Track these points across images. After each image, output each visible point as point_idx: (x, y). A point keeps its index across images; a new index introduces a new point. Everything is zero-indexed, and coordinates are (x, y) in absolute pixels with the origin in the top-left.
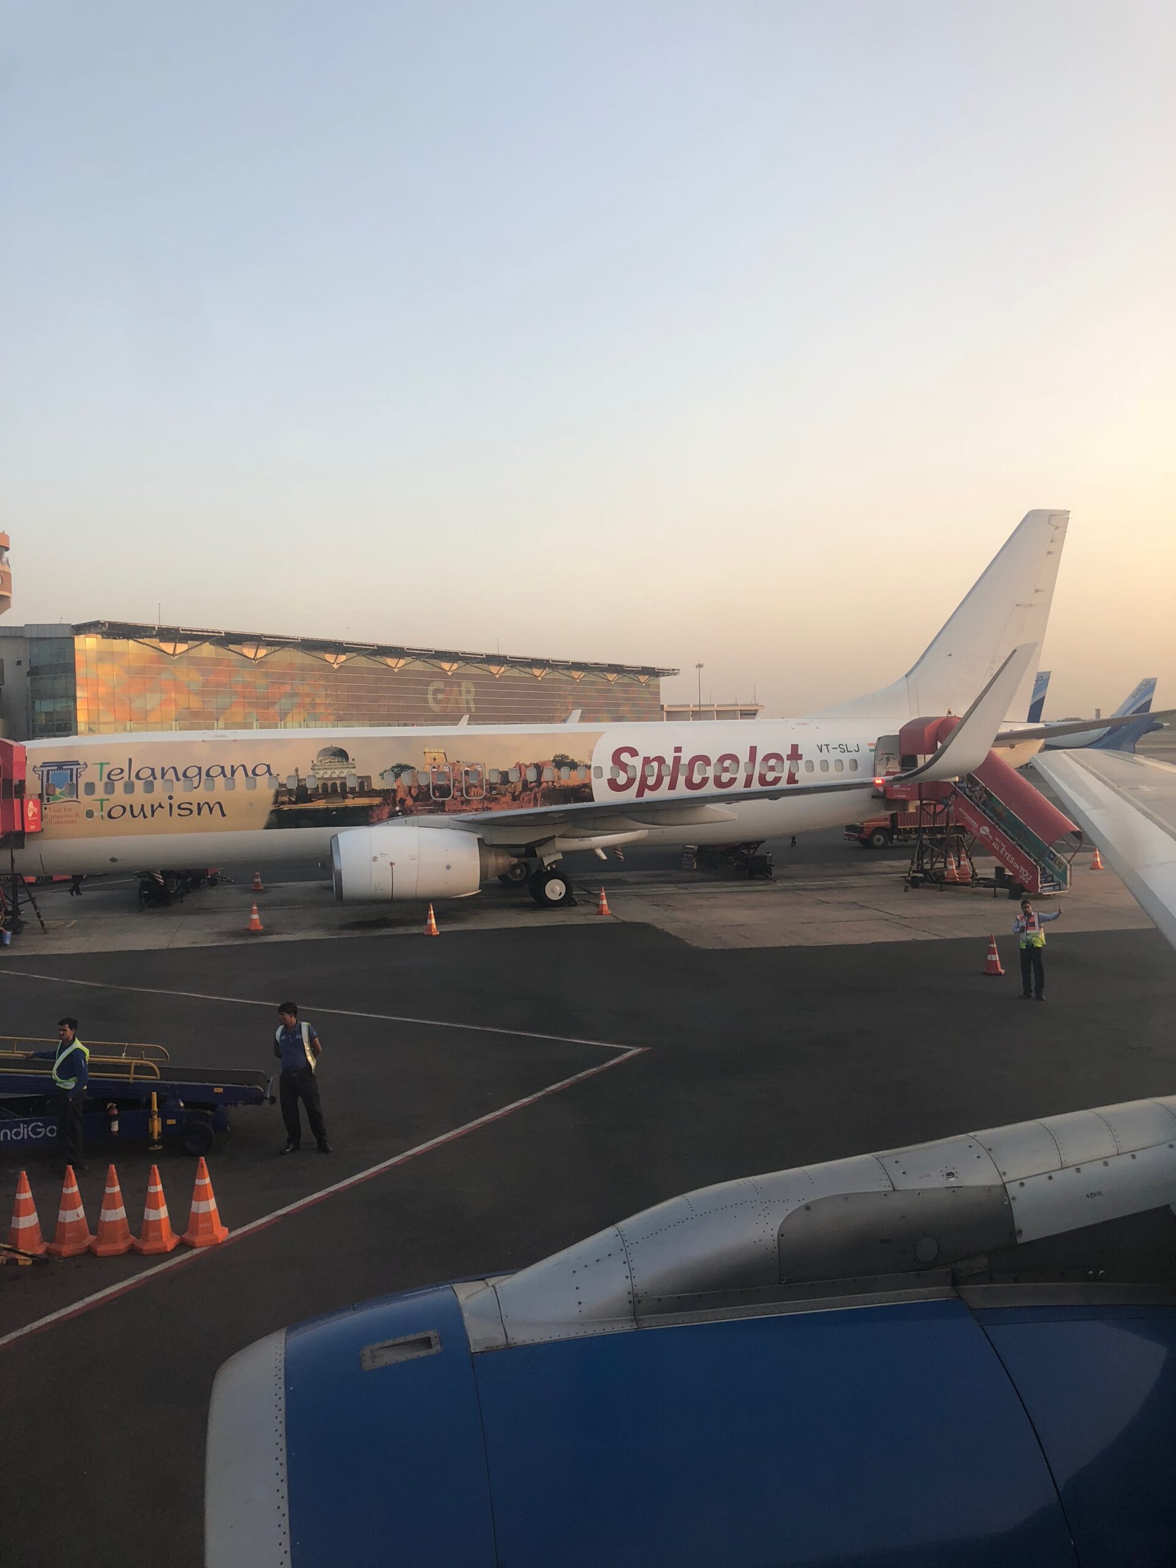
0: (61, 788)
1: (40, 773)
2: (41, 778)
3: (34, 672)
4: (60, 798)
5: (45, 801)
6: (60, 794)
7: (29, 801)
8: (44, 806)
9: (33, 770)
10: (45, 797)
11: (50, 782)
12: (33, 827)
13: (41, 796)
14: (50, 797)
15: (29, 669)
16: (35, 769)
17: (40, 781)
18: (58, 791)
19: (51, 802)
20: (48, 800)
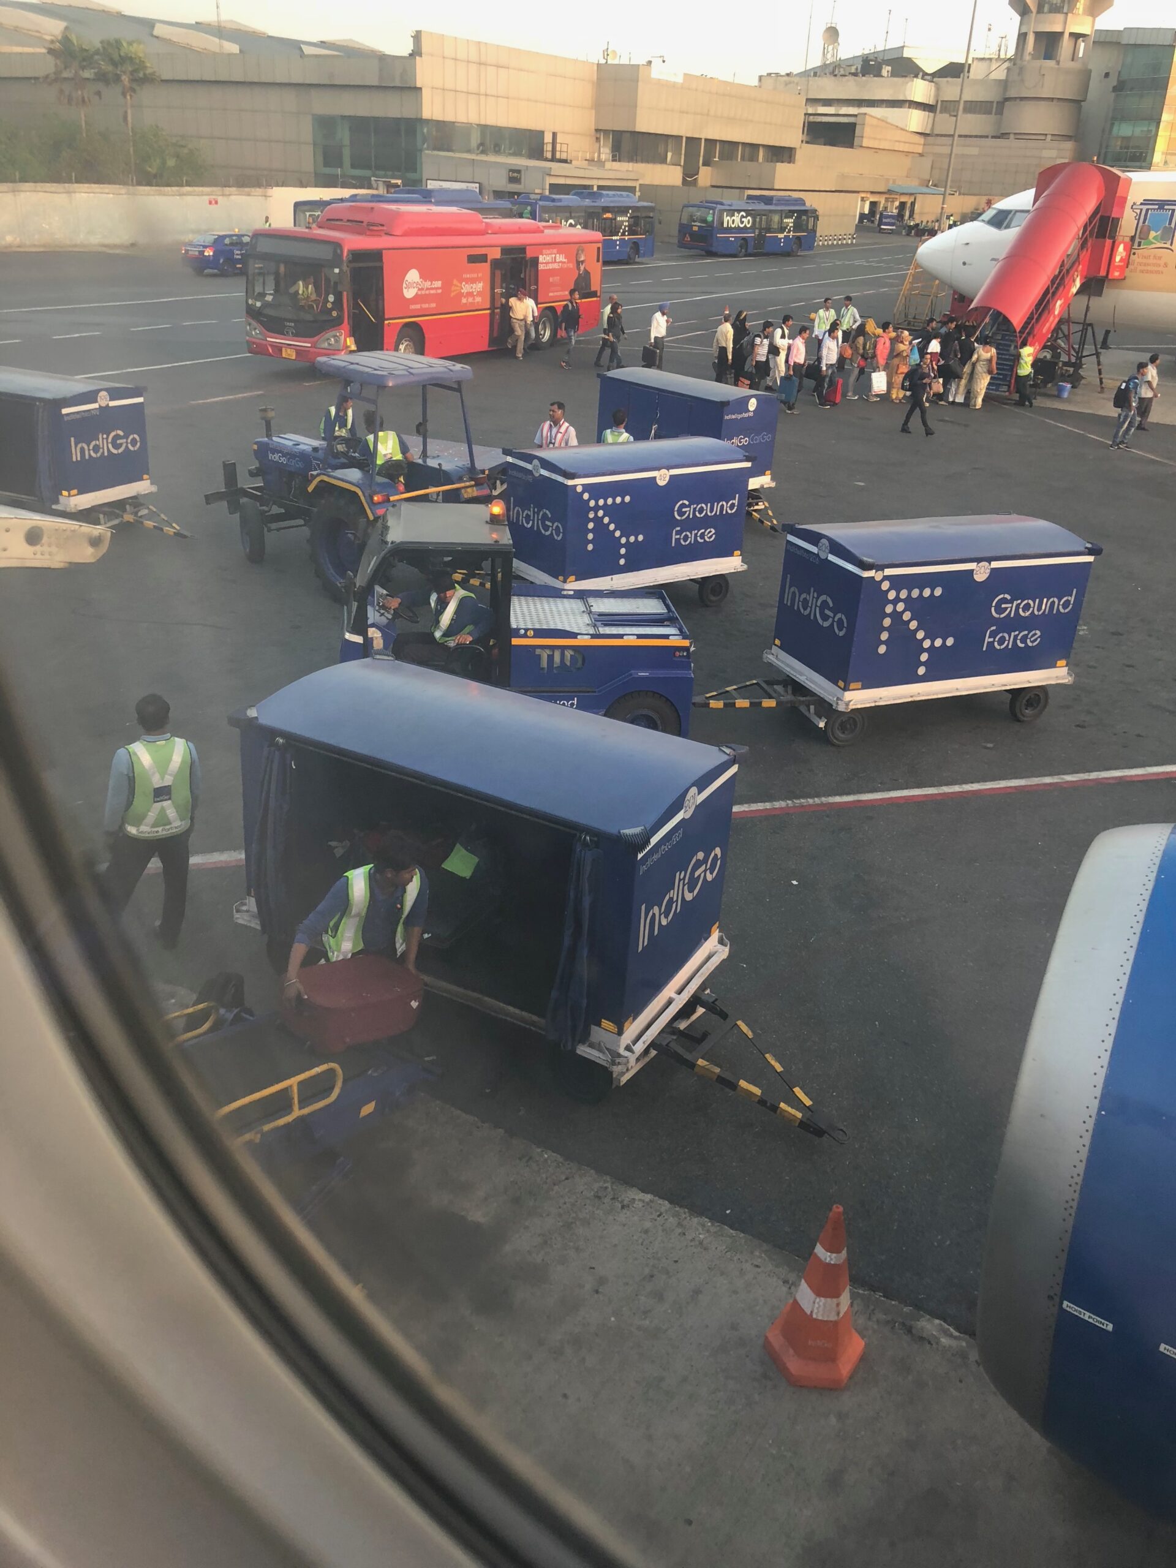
0: (1156, 232)
1: (1138, 211)
2: (1137, 217)
3: (1119, 88)
4: (1153, 243)
5: (1136, 246)
6: (1154, 238)
7: (1120, 244)
8: (1133, 251)
9: (1132, 208)
10: (1137, 240)
11: (1146, 224)
12: (1117, 274)
13: (1133, 238)
14: (1143, 241)
15: (1115, 83)
16: (1134, 207)
17: (1136, 221)
18: (1153, 234)
19: (1142, 247)
20: (1139, 245)
